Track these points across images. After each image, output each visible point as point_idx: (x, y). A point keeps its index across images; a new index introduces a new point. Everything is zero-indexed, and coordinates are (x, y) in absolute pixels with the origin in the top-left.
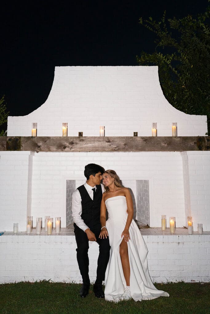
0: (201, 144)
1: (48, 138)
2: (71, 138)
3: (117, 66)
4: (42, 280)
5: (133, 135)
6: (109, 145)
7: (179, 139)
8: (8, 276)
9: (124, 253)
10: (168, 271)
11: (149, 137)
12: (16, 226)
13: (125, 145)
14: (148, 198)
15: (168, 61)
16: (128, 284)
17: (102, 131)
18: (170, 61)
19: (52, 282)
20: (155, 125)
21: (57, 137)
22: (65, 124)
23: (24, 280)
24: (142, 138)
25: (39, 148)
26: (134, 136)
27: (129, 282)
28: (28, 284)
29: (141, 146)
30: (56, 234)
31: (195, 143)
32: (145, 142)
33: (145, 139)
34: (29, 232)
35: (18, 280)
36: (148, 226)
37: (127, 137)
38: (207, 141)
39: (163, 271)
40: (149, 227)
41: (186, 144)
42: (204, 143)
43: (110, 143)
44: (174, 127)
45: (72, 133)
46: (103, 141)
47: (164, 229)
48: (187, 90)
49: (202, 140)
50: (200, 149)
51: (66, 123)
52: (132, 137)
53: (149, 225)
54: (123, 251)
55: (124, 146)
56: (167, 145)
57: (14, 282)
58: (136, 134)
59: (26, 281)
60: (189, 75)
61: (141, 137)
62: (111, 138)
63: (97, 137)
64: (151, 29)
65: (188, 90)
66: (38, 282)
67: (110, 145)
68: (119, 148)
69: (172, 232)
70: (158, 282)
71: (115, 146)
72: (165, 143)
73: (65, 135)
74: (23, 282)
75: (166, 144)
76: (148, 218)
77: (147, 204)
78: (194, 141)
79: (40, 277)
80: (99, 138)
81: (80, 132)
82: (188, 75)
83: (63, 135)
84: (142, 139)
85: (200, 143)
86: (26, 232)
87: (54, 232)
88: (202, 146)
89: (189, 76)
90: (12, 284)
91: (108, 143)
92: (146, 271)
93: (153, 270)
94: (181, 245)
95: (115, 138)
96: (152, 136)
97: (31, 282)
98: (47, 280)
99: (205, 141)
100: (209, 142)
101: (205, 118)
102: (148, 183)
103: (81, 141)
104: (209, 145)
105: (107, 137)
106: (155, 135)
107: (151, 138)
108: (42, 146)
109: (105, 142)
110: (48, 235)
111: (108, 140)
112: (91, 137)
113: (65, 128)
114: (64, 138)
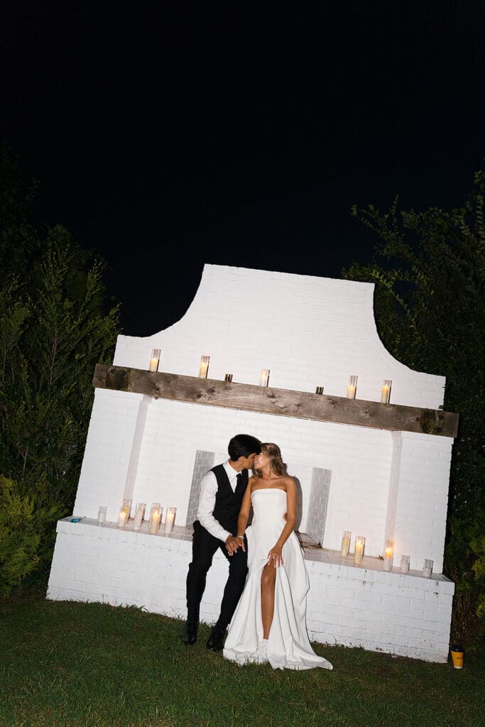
0: (428, 422)
1: (175, 377)
2: (212, 381)
4: (130, 605)
5: (314, 392)
6: (272, 402)
7: (391, 408)
8: (77, 590)
9: (269, 582)
10: (340, 626)
11: (341, 398)
12: (102, 511)
13: (298, 405)
14: (327, 499)
15: (389, 283)
16: (266, 636)
17: (265, 377)
18: (392, 282)
19: (145, 610)
20: (353, 379)
21: (190, 377)
22: (206, 358)
23: (101, 600)
24: (329, 398)
25: (157, 391)
26: (317, 393)
28: (107, 607)
29: (325, 413)
30: (164, 535)
31: (417, 419)
32: (333, 406)
33: (333, 401)
34: (122, 525)
35: (93, 598)
36: (319, 546)
37: (303, 393)
39: (331, 624)
40: (321, 547)
41: (402, 419)
42: (434, 421)
43: (274, 399)
44: (386, 387)
45: (217, 375)
46: (263, 394)
47: (344, 554)
48: (417, 333)
49: (430, 416)
50: (425, 431)
51: (206, 357)
52: (311, 395)
53: (321, 544)
55: (296, 408)
56: (370, 415)
57: (85, 601)
58: (320, 391)
61: (328, 396)
62: (278, 390)
63: (254, 386)
64: (371, 225)
65: (419, 332)
66: (123, 606)
67: (274, 403)
68: (288, 409)
69: (357, 561)
71: (282, 406)
72: (367, 412)
73: (203, 377)
74: (99, 603)
75: (368, 414)
76: (321, 532)
77: (323, 509)
78: (417, 416)
79: (128, 601)
80: (258, 388)
81: (229, 374)
83: (200, 375)
84: (328, 400)
86: (118, 523)
87: (161, 531)
88: (430, 426)
89: (426, 308)
90: (82, 603)
91: (271, 399)
92: (301, 619)
93: (313, 620)
94: (367, 585)
95: (283, 392)
96: (345, 397)
97: (112, 605)
98: (139, 607)
99: (435, 418)
100: (442, 421)
101: (442, 380)
102: (330, 475)
103: (227, 388)
104: (440, 426)
105: (271, 389)
106: (351, 397)
107: (344, 400)
108: (162, 389)
109: (265, 395)
110: (151, 534)
111: (271, 394)
112: (243, 385)
113: (205, 365)
114: (200, 380)
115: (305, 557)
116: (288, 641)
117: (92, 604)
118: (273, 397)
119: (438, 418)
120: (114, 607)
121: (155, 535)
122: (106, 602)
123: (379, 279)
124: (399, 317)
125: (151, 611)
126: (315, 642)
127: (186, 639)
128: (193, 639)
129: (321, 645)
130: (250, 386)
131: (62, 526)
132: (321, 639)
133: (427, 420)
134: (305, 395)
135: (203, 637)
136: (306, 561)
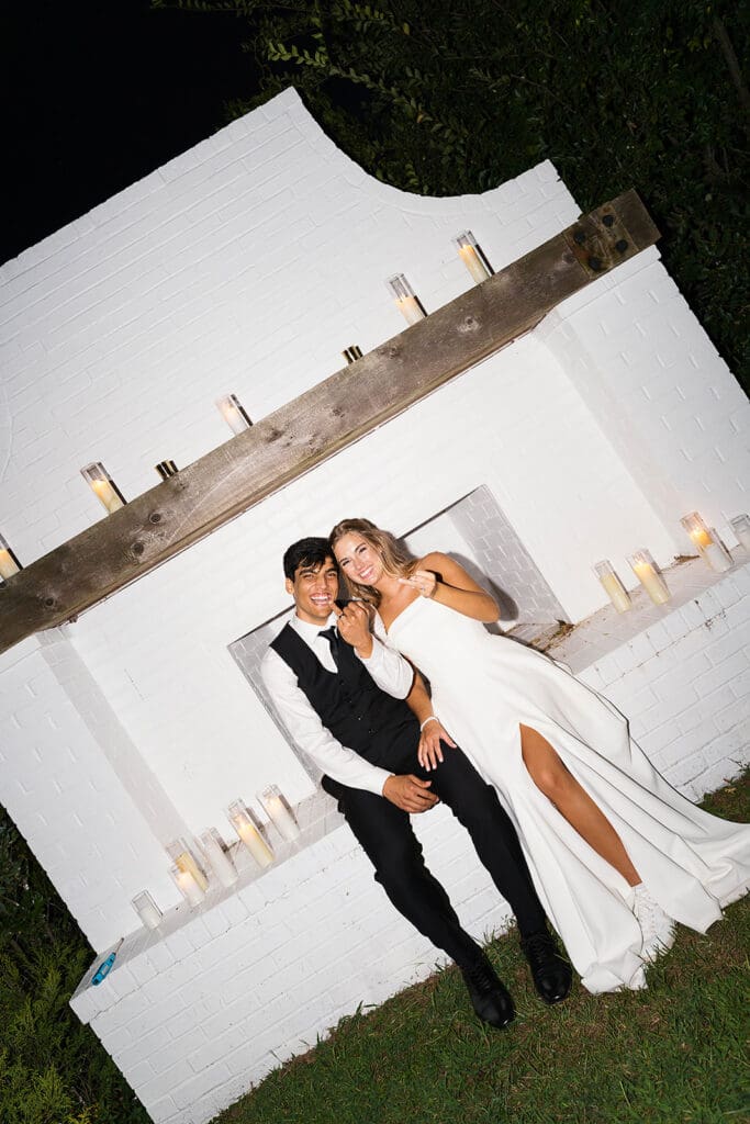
0: (592, 249)
1: (61, 552)
2: (139, 501)
3: (155, 172)
4: (336, 1025)
5: (344, 363)
6: (284, 446)
7: (506, 279)
8: (217, 1083)
10: (726, 732)
11: (404, 334)
12: (141, 903)
13: (337, 412)
14: (515, 540)
15: (317, 55)
16: (633, 878)
17: (234, 413)
18: (323, 49)
19: (370, 1009)
20: (398, 284)
21: (89, 529)
22: (93, 471)
23: (275, 1063)
24: (383, 351)
25: (52, 607)
26: (350, 361)
27: (632, 872)
28: (297, 1066)
29: (395, 383)
30: (293, 851)
31: (568, 259)
32: (401, 361)
33: (393, 350)
34: (197, 899)
35: (257, 1073)
36: (565, 628)
37: (327, 382)
38: (602, 225)
39: (708, 743)
40: (571, 627)
41: (542, 282)
42: (601, 237)
43: (283, 437)
44: (467, 249)
45: (140, 482)
46: (255, 445)
47: (622, 603)
48: (438, 125)
49: (586, 234)
50: (599, 268)
51: (94, 468)
52: (345, 372)
53: (565, 620)
54: (546, 777)
55: (336, 420)
56: (479, 321)
57: (247, 1090)
58: (353, 353)
59: (285, 1061)
60: (416, 71)
61: (377, 350)
62: (275, 416)
63: (224, 445)
64: (204, 4)
65: (441, 121)
66: (324, 1039)
67: (288, 444)
68: (323, 434)
69: (660, 597)
70: (714, 789)
71: (308, 438)
72: (470, 322)
73: (117, 505)
74: (275, 1073)
75: (475, 322)
76: (550, 601)
77: (522, 561)
78: (564, 254)
79: (323, 1020)
80: (235, 442)
81: (160, 463)
82: (410, 75)
83: (109, 509)
84: (382, 358)
85: (587, 248)
86: (188, 901)
87: (279, 846)
88: (601, 254)
89: (417, 75)
90: (245, 1099)
91: (278, 441)
93: (674, 761)
94: (717, 623)
95: (288, 411)
96: (408, 326)
97: (304, 1051)
98: (353, 1013)
99: (598, 232)
100: (614, 226)
101: (546, 171)
102: (489, 494)
103: (177, 492)
104: (619, 238)
105: (262, 424)
106: (417, 317)
107: (411, 334)
108: (54, 595)
109: (262, 445)
110: (265, 871)
111: (269, 434)
112: (203, 459)
113: (101, 485)
114: (114, 517)
115: (572, 671)
116: (679, 851)
117: (263, 1084)
118: (277, 435)
119: (602, 227)
120: (311, 1053)
121: (275, 865)
122: (285, 1056)
123: (294, 59)
124: (381, 144)
125: (381, 999)
126: (706, 796)
127: (492, 1015)
128: (504, 1006)
129: (720, 792)
130: (220, 451)
131: (85, 1004)
132: (713, 783)
133: (586, 245)
134: (332, 383)
135: (515, 974)
136: (581, 676)
